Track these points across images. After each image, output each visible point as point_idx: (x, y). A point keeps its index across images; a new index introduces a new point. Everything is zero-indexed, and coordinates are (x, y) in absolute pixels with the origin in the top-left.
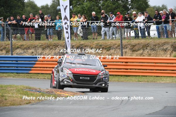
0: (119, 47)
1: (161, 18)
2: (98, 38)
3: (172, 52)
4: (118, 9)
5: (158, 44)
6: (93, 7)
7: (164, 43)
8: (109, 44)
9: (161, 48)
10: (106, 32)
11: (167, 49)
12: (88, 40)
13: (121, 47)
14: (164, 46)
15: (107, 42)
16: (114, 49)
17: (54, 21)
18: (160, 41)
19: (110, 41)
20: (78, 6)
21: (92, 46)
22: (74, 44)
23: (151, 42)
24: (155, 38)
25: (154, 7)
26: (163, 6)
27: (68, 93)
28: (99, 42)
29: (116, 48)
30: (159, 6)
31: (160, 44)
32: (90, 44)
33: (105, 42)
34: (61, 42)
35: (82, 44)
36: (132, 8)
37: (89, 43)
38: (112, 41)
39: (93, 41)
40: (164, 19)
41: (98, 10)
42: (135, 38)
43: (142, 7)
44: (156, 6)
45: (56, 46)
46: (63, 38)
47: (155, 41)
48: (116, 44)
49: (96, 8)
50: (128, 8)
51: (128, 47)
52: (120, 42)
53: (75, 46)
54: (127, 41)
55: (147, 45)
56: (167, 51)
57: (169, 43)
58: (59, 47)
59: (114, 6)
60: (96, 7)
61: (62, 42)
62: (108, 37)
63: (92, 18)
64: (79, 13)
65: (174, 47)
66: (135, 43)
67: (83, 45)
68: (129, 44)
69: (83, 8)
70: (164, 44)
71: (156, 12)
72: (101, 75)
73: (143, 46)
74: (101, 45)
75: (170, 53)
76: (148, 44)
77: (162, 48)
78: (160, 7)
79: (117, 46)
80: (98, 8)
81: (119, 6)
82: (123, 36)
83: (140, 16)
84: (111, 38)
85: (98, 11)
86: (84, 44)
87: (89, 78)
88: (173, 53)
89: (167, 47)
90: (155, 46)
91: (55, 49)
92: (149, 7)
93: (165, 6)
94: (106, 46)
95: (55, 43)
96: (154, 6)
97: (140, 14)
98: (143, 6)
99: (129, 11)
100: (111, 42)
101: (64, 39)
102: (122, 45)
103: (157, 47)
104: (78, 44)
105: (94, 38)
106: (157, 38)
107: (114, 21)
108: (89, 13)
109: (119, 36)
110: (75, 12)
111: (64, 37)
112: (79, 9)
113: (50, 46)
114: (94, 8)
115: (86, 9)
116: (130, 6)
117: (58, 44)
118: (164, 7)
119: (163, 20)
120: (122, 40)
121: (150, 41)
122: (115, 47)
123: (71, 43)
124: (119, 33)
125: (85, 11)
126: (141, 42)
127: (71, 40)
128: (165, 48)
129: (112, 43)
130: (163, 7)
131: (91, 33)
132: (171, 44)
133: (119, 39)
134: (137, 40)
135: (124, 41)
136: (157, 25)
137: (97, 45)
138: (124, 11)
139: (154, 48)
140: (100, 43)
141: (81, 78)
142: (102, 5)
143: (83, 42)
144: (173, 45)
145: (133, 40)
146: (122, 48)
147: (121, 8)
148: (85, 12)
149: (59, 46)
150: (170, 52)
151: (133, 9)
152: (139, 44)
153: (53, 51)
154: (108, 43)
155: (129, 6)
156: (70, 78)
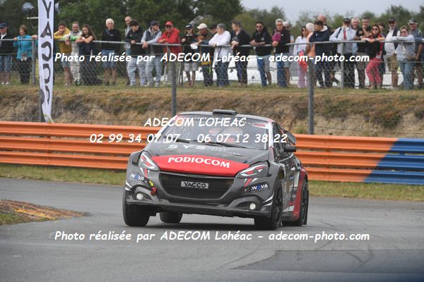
0: (167, 106)
1: (269, 40)
2: (117, 81)
3: (294, 121)
4: (167, 14)
5: (262, 100)
6: (107, 8)
7: (275, 99)
8: (143, 97)
9: (268, 109)
10: (139, 68)
11: (281, 113)
12: (93, 86)
13: (172, 105)
14: (275, 106)
15: (138, 91)
16: (157, 109)
17: (15, 38)
18: (267, 93)
19: (147, 91)
20: (73, 5)
21: (104, 102)
22: (60, 96)
23: (245, 95)
24: (254, 87)
25: (254, 13)
26: (275, 10)
27: (44, 213)
28: (119, 91)
29: (162, 106)
30: (265, 11)
31: (267, 101)
32: (99, 97)
33: (134, 92)
34: (29, 89)
35: (79, 96)
36: (200, 13)
37: (96, 94)
38: (152, 90)
39: (105, 90)
40: (277, 43)
41: (118, 15)
42: (207, 86)
43: (225, 10)
44: (259, 10)
45: (17, 98)
46: (36, 79)
47: (255, 94)
48: (160, 98)
49: (113, 11)
50: (191, 12)
51: (190, 106)
52: (170, 94)
53: (63, 101)
54: (187, 91)
55: (236, 104)
56: (282, 118)
57: (289, 99)
58: (23, 102)
59: (158, 6)
60: (114, 8)
61: (32, 89)
62: (142, 81)
63: (105, 33)
64: (73, 21)
65: (299, 109)
66: (206, 98)
67: (83, 99)
68: (192, 99)
69: (83, 9)
70: (277, 100)
71: (258, 25)
72: (244, 178)
73: (226, 104)
74: (124, 100)
75: (289, 123)
76: (236, 101)
77: (270, 110)
78: (268, 14)
79: (162, 102)
80: (118, 10)
81: (169, 8)
82: (179, 80)
83: (221, 33)
84: (148, 83)
85: (120, 17)
86: (85, 96)
87: (207, 185)
88: (295, 123)
89: (283, 110)
90: (255, 104)
91: (15, 107)
92: (241, 13)
93: (279, 11)
94: (137, 102)
95: (14, 92)
96: (254, 10)
97: (221, 27)
98: (228, 9)
99: (192, 20)
100: (149, 93)
101: (37, 82)
102: (175, 101)
103: (258, 108)
104: (69, 96)
105: (108, 82)
106: (260, 87)
107: (158, 42)
108: (98, 22)
109: (168, 79)
110: (63, 19)
111: (37, 76)
112: (74, 12)
113: (4, 97)
114: (110, 11)
115: (90, 12)
116: (196, 9)
117: (21, 94)
118: (278, 13)
119: (275, 43)
120: (175, 90)
121: (242, 93)
122: (158, 106)
123: (53, 92)
124: (170, 72)
125: (88, 16)
126: (221, 95)
127: (54, 84)
128: (278, 110)
129: (151, 94)
130: (276, 13)
131: (102, 68)
132: (292, 102)
133: (169, 86)
134: (211, 90)
135: (181, 92)
136: (259, 55)
137: (116, 99)
138: (181, 19)
139: (253, 110)
140: (121, 93)
141: (183, 184)
142: (128, 3)
143: (81, 91)
144: (296, 105)
145: (201, 90)
146: (175, 107)
147: (175, 12)
148: (89, 19)
149: (24, 99)
150: (290, 120)
151: (202, 15)
152: (215, 99)
153: (9, 109)
154: (143, 95)
155: (194, 8)
156: (152, 185)
